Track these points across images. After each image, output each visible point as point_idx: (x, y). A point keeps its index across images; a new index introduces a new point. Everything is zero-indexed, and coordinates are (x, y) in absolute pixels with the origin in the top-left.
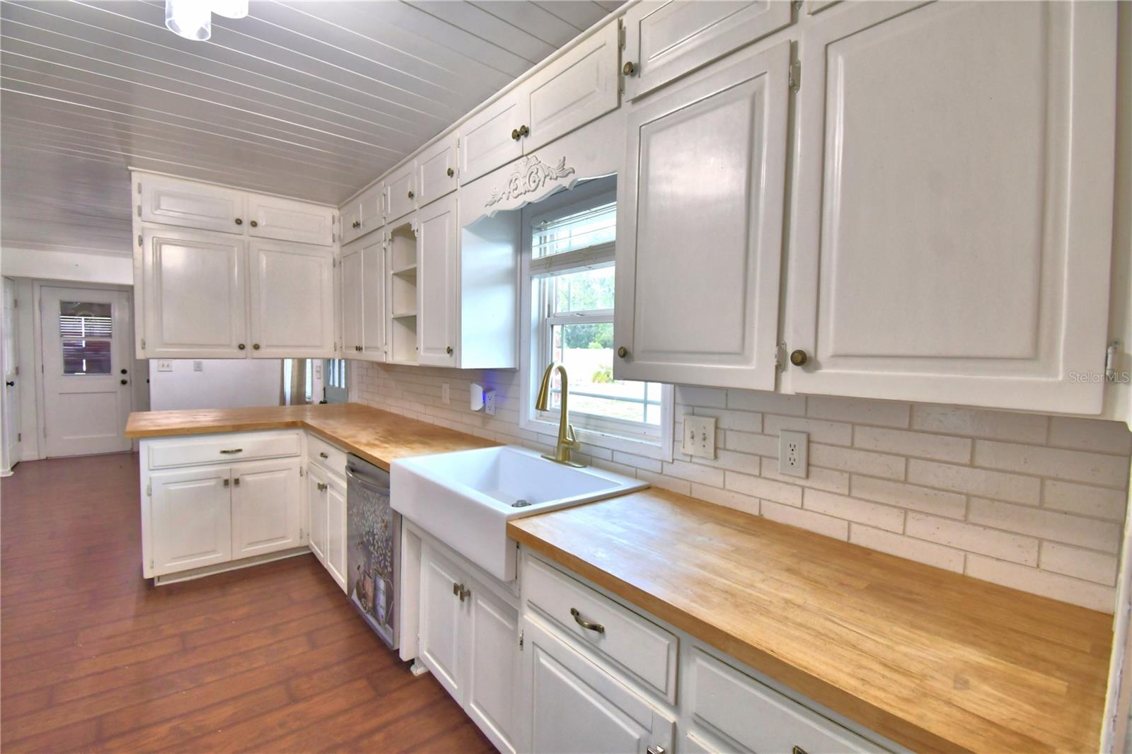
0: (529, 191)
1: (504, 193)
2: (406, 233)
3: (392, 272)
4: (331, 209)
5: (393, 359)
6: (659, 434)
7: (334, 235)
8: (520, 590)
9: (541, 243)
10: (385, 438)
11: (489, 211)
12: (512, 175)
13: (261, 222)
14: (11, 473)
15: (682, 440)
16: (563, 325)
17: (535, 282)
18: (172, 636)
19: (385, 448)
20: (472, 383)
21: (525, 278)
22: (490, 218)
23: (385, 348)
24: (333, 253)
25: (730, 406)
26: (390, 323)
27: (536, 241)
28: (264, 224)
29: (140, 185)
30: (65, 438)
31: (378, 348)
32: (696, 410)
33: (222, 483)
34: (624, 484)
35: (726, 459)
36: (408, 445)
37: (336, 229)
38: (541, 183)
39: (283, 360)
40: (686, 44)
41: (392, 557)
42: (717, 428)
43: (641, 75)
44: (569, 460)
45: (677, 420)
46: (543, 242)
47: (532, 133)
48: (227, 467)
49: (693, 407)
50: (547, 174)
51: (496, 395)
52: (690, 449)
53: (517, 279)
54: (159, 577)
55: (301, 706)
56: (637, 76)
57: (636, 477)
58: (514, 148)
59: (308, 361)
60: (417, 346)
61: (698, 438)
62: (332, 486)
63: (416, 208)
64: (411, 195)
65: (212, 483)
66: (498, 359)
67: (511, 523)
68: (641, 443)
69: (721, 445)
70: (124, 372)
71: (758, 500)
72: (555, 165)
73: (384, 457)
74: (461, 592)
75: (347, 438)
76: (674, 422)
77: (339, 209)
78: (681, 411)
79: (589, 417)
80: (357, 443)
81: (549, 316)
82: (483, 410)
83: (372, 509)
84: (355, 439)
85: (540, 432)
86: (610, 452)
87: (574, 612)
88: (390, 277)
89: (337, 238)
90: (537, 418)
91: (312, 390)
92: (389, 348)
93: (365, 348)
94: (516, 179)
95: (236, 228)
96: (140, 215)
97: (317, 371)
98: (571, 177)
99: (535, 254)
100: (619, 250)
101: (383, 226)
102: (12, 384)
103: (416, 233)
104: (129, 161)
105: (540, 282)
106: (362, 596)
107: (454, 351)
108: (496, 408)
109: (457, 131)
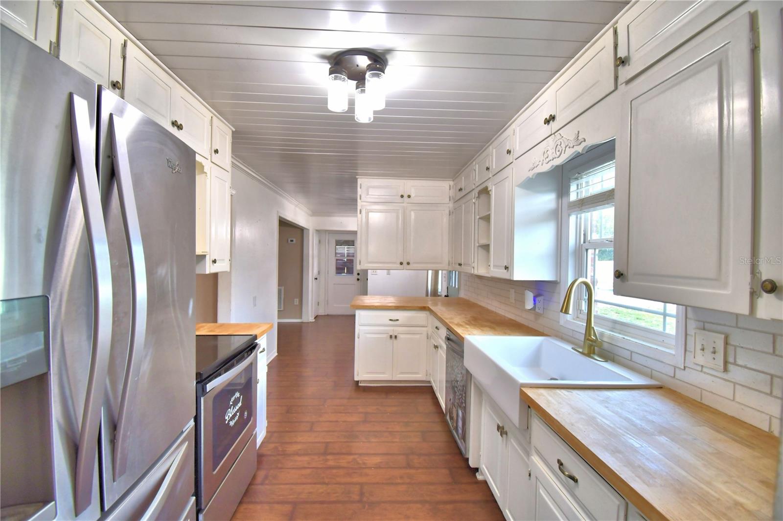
0: (555, 158)
1: (540, 161)
2: (485, 192)
3: (478, 217)
4: (448, 182)
5: (478, 272)
6: (673, 342)
7: (450, 197)
8: (530, 438)
9: (578, 189)
10: (469, 321)
11: (531, 174)
12: (545, 148)
13: (413, 195)
14: (314, 320)
15: (693, 350)
16: (595, 249)
17: (573, 219)
18: (362, 413)
19: (467, 328)
20: (525, 290)
21: (565, 214)
22: (532, 178)
23: (473, 265)
24: (449, 207)
25: (740, 325)
26: (476, 249)
27: (573, 187)
28: (414, 196)
29: (361, 184)
30: (335, 305)
31: (469, 264)
32: (707, 326)
33: (389, 337)
34: (635, 380)
35: (735, 373)
36: (481, 328)
37: (452, 193)
38: (563, 152)
39: (428, 270)
40: (672, 27)
41: (465, 397)
42: (726, 343)
43: (630, 64)
44: (594, 353)
45: (688, 333)
46: (579, 188)
47: (557, 118)
48: (392, 328)
49: (704, 322)
50: (567, 145)
51: (544, 299)
52: (700, 359)
53: (558, 217)
54: (361, 381)
55: (412, 471)
56: (627, 64)
57: (652, 377)
58: (546, 130)
59: (440, 272)
60: (489, 264)
61: (709, 351)
62: (440, 347)
63: (491, 176)
64: (488, 169)
65: (385, 336)
66: (543, 274)
67: (522, 388)
68: (657, 349)
69: (731, 360)
70: (358, 274)
71: (768, 417)
72: (572, 137)
73: (463, 334)
74: (501, 430)
75: (447, 319)
76: (686, 335)
77: (453, 181)
78: (692, 325)
79: (615, 322)
80: (452, 323)
81: (584, 242)
82: (534, 309)
83: (457, 365)
84: (452, 321)
85: (576, 330)
86: (629, 352)
87: (559, 461)
88: (477, 221)
89: (451, 198)
90: (574, 319)
91: (441, 288)
92: (475, 265)
93: (464, 264)
94: (547, 151)
95: (401, 200)
96: (360, 199)
97: (444, 277)
98: (583, 145)
99: (573, 197)
100: (617, 195)
101: (473, 189)
102: (316, 279)
103: (490, 192)
104: (357, 174)
105: (577, 218)
106: (451, 418)
107: (509, 268)
108: (544, 309)
109: (513, 124)
